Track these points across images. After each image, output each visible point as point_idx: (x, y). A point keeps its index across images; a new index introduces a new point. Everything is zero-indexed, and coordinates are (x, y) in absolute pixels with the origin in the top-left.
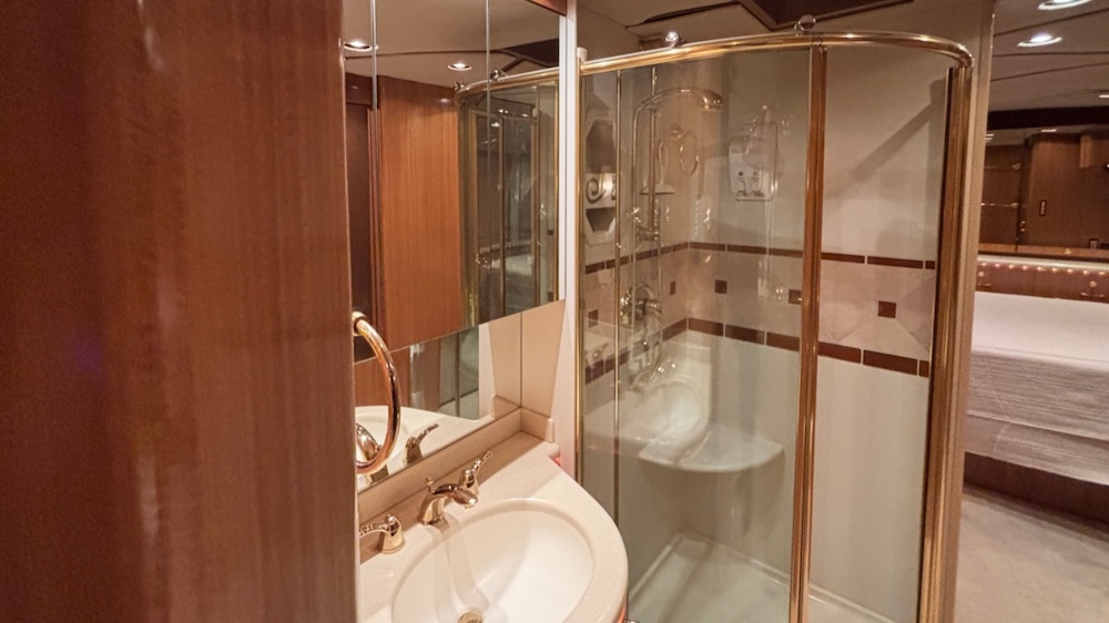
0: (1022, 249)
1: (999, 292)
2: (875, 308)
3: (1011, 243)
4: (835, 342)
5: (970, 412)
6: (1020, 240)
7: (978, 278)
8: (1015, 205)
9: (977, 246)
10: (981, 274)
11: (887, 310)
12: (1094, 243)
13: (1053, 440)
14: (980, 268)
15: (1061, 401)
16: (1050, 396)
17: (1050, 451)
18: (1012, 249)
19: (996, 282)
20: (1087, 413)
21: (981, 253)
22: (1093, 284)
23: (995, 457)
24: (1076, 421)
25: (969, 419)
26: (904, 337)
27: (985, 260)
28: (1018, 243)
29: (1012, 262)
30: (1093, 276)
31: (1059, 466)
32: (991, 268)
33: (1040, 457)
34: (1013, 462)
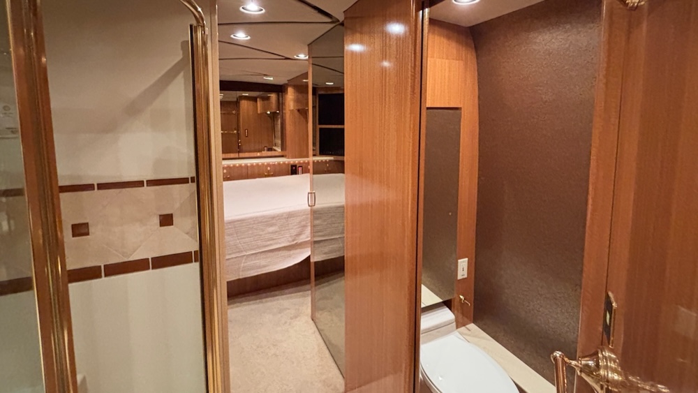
0: (242, 155)
1: (234, 180)
2: (157, 221)
3: (236, 153)
4: (126, 260)
5: (227, 257)
6: (240, 150)
7: (224, 173)
8: (235, 131)
9: (221, 155)
10: (225, 171)
11: (166, 220)
12: (266, 148)
13: (263, 256)
14: (224, 168)
15: (266, 234)
16: (261, 233)
17: (263, 262)
18: (236, 155)
19: (231, 175)
20: (274, 236)
21: (223, 159)
22: (269, 168)
23: (241, 277)
24: (271, 242)
25: (228, 262)
26: (182, 239)
27: (226, 163)
28: (239, 152)
29: (237, 162)
30: (269, 165)
31: (267, 268)
32: (228, 167)
33: (260, 267)
34: (249, 276)
